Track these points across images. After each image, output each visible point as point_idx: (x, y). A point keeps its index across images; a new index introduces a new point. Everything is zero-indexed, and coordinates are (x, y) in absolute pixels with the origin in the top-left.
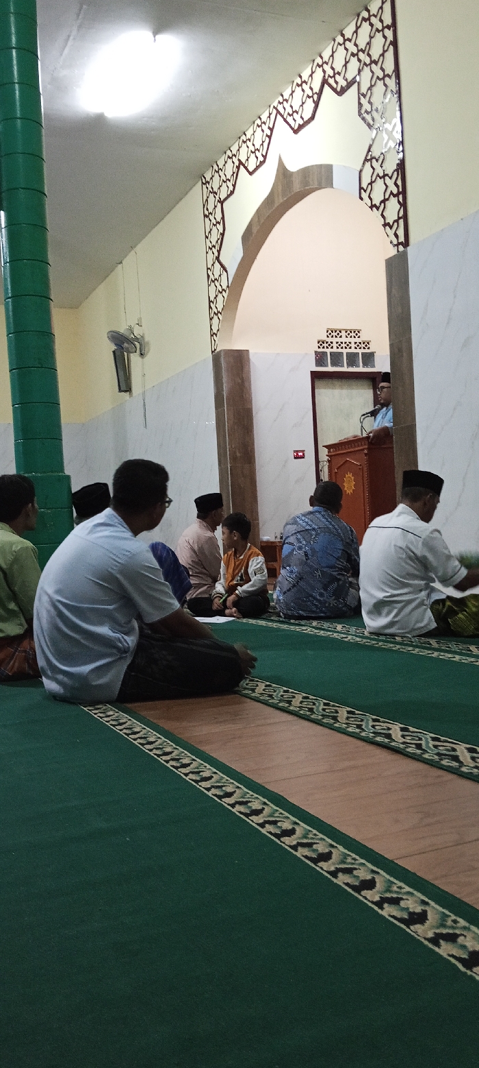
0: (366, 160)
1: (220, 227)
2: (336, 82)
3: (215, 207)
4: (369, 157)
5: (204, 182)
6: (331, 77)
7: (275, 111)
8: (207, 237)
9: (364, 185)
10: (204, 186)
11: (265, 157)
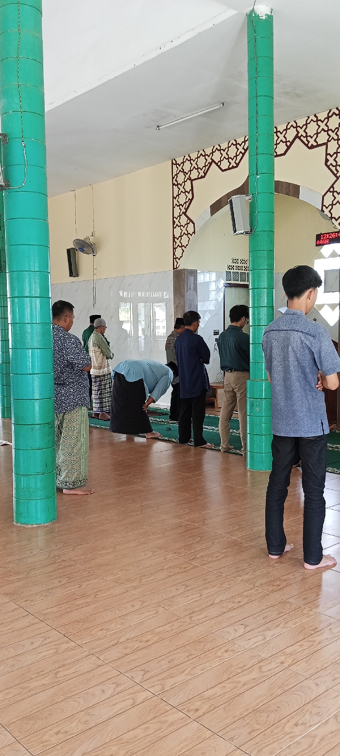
0: (329, 190)
1: (190, 196)
2: (307, 140)
3: (184, 182)
4: (332, 190)
5: (174, 162)
6: (304, 137)
8: (174, 198)
9: (326, 203)
10: (174, 166)
11: (238, 165)
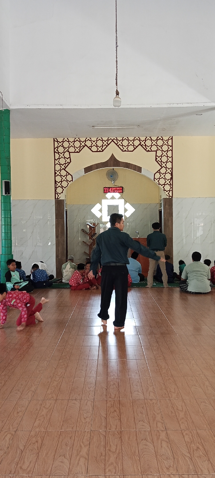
1: (69, 161)
3: (64, 152)
4: (159, 172)
5: (56, 140)
6: (144, 146)
7: (111, 140)
8: (55, 159)
11: (103, 151)
